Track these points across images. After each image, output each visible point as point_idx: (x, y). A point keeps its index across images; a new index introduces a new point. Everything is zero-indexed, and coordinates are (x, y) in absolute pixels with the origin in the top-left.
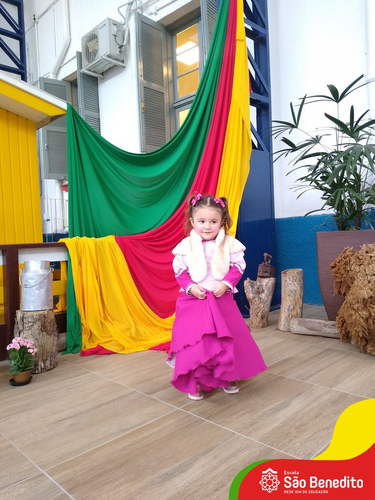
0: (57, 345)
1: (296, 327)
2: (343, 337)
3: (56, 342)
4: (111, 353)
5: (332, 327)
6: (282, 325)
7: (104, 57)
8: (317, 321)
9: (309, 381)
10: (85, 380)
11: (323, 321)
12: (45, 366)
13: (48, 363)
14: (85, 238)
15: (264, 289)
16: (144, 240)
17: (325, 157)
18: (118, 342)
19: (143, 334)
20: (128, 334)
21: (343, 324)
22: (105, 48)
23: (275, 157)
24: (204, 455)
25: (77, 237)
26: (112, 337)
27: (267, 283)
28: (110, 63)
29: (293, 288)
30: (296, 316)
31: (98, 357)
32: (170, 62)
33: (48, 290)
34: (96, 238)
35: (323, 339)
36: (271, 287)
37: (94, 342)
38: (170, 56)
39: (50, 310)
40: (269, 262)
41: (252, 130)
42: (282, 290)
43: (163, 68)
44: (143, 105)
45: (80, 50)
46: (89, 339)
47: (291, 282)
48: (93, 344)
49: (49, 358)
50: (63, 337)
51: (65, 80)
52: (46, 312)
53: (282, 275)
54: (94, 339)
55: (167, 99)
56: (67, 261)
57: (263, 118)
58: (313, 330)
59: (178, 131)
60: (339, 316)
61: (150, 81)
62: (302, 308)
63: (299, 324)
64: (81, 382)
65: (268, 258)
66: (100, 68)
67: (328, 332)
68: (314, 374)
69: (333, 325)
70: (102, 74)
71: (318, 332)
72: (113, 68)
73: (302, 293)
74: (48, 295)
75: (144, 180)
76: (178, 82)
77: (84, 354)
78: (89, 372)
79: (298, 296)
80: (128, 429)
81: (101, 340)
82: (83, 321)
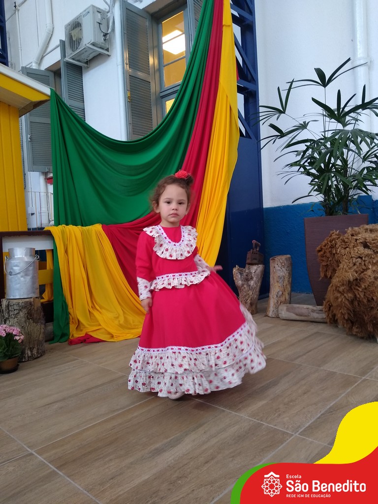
0: (44, 333)
1: (284, 312)
2: (330, 321)
3: (42, 330)
4: (99, 341)
5: (320, 312)
6: (271, 311)
7: (87, 45)
8: (305, 306)
9: (297, 362)
10: (74, 367)
11: (310, 307)
12: (32, 354)
13: (35, 351)
14: (71, 227)
15: (253, 275)
16: (131, 229)
17: (312, 143)
18: (106, 330)
19: (132, 322)
20: (116, 322)
21: (330, 308)
22: (89, 36)
23: (263, 143)
24: (194, 430)
25: (63, 225)
26: (100, 325)
27: (256, 270)
28: (95, 51)
29: (281, 274)
30: (285, 302)
31: (86, 345)
32: (156, 50)
33: (33, 278)
34: (82, 226)
35: (311, 323)
36: (260, 274)
37: (81, 331)
38: (155, 44)
39: (36, 298)
40: (258, 250)
41: (240, 117)
42: (271, 276)
43: (148, 57)
44: (129, 94)
45: (64, 39)
46: (77, 328)
47: (279, 268)
48: (81, 332)
49: (36, 347)
50: (50, 327)
51: (48, 69)
52: (32, 300)
53: (271, 261)
54: (81, 328)
55: (154, 88)
56: (52, 250)
57: (251, 106)
58: (301, 316)
59: (164, 118)
60: (327, 300)
61: (137, 70)
62: (290, 295)
63: (288, 310)
64: (69, 368)
65: (256, 245)
66: (85, 57)
67: (316, 317)
68: (302, 355)
69: (320, 310)
70: (87, 63)
71: (306, 317)
72: (98, 57)
73: (291, 279)
74: (33, 283)
75: (130, 168)
76: (165, 71)
77: (72, 343)
78: (77, 359)
79: (286, 282)
80: (118, 410)
81: (89, 328)
82: (70, 310)
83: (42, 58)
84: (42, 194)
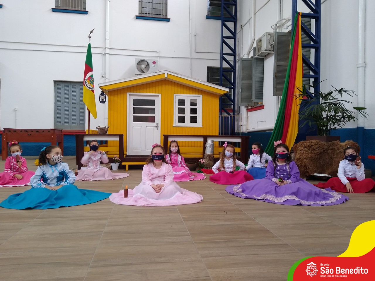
7: (263, 51)
22: (264, 46)
28: (267, 52)
44: (275, 74)
51: (252, 58)
52: (210, 155)
61: (281, 62)
66: (263, 55)
70: (266, 56)
72: (269, 54)
74: (212, 150)
83: (250, 52)
84: (245, 117)
